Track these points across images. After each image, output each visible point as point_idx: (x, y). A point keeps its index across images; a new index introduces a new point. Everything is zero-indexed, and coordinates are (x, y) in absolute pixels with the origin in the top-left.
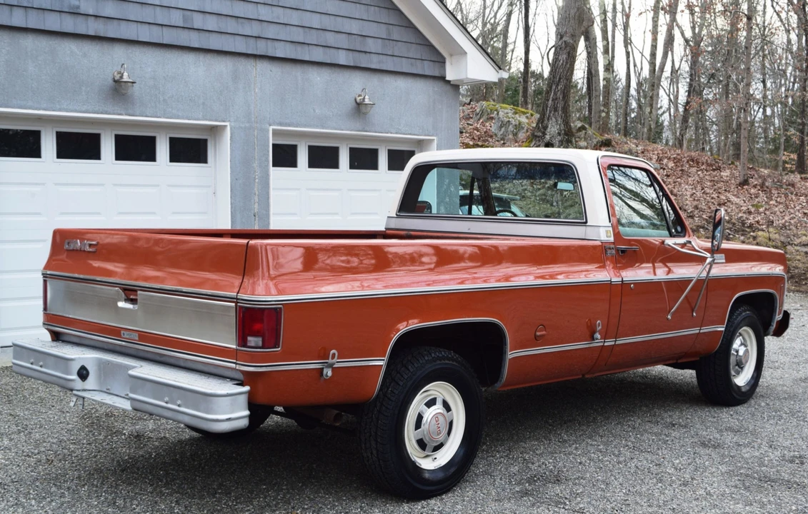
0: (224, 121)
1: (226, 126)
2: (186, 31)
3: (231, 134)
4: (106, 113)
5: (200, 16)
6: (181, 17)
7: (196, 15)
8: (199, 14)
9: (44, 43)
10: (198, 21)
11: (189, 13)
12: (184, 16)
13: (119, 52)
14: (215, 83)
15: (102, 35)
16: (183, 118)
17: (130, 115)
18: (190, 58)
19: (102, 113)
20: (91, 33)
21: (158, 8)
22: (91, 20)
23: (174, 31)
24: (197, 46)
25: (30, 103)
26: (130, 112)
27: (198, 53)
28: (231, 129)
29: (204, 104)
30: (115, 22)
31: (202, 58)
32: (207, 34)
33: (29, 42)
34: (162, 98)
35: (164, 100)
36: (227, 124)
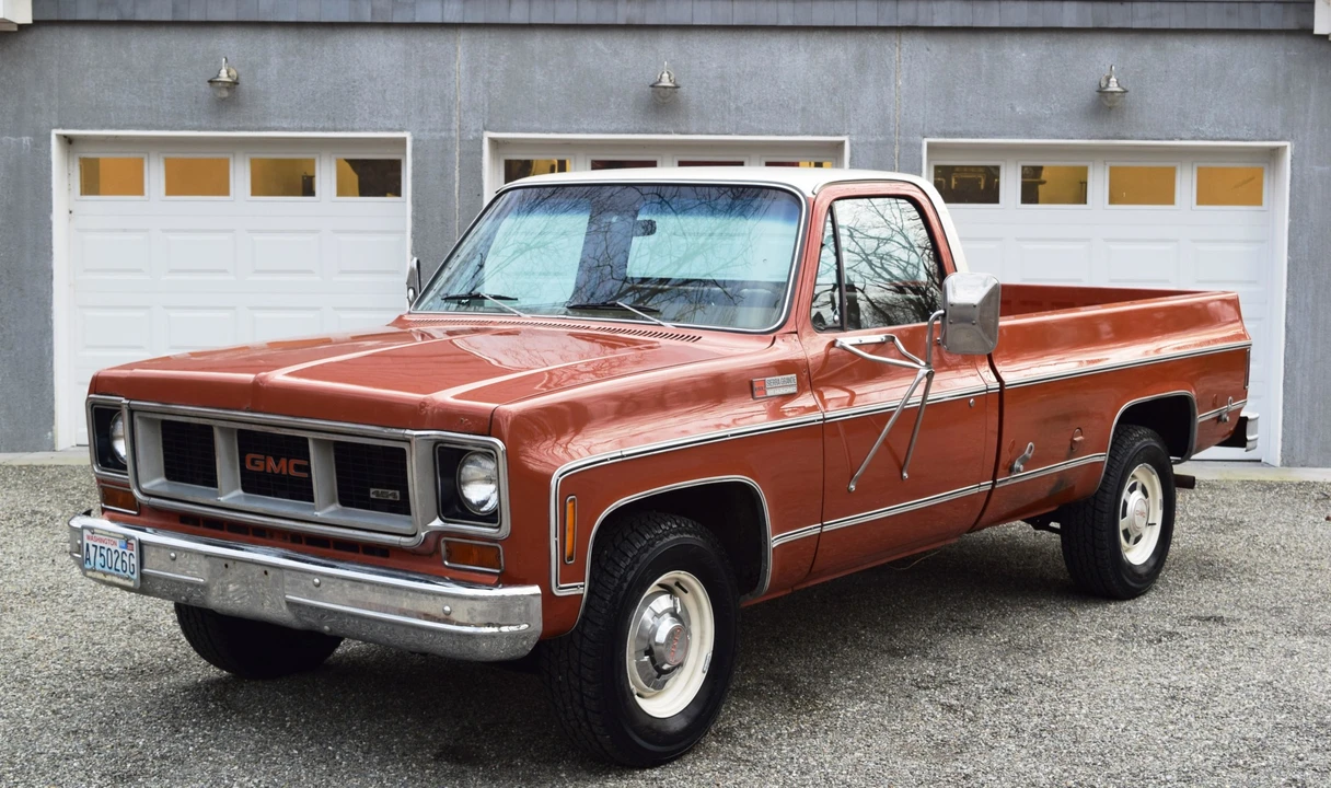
0: (839, 135)
1: (842, 143)
2: (773, 3)
3: (852, 153)
4: (646, 132)
9: (557, 42)
13: (667, 45)
14: (825, 77)
15: (637, 23)
16: (769, 133)
17: (681, 133)
18: (781, 43)
19: (639, 132)
20: (622, 21)
23: (752, 5)
24: (789, 22)
25: (537, 125)
26: (684, 129)
27: (795, 34)
28: (851, 145)
29: (804, 109)
31: (802, 38)
33: (536, 43)
34: (733, 106)
35: (737, 108)
36: (845, 138)
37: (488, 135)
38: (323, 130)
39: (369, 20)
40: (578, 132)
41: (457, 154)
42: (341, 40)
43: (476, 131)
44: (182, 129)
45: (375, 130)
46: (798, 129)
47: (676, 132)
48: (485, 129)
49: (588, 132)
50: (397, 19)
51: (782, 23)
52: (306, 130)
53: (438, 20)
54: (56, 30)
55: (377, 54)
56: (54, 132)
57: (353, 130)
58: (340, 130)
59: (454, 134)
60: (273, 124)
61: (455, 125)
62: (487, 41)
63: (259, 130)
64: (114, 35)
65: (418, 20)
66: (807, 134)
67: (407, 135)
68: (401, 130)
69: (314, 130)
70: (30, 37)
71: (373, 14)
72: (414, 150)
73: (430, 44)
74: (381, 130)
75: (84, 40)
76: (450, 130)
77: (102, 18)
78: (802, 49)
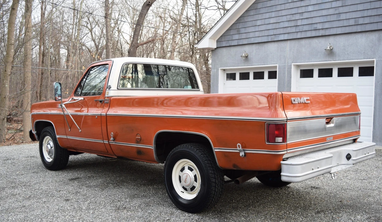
0: (373, 59)
1: (374, 61)
2: (356, 26)
3: (376, 63)
4: (326, 61)
5: (362, 19)
6: (354, 21)
7: (360, 19)
8: (362, 18)
9: (307, 41)
10: (361, 21)
11: (357, 19)
12: (355, 21)
13: (331, 39)
14: (370, 44)
15: (324, 35)
16: (355, 59)
17: (334, 61)
18: (359, 36)
19: (325, 61)
20: (320, 35)
21: (345, 21)
22: (321, 31)
23: (351, 28)
24: (360, 31)
25: (303, 61)
26: (335, 60)
27: (362, 33)
28: (376, 61)
29: (364, 53)
30: (329, 29)
31: (364, 34)
32: (365, 25)
33: (303, 42)
34: (346, 53)
35: (348, 54)
36: (375, 59)
37: (293, 64)
38: (262, 65)
39: (270, 41)
40: (311, 62)
41: (287, 69)
42: (266, 45)
43: (291, 63)
44: (239, 66)
45: (272, 64)
46: (362, 58)
47: (333, 61)
48: (292, 63)
49: (313, 62)
50: (275, 40)
51: (358, 31)
52: (259, 65)
53: (283, 39)
54: (221, 48)
55: (272, 47)
56: (220, 68)
57: (268, 65)
58: (265, 65)
59: (286, 64)
60: (254, 64)
61: (286, 62)
62: (293, 42)
63: (251, 66)
64: (229, 48)
65: (279, 39)
66: (365, 59)
67: (277, 65)
68: (276, 64)
69: (261, 65)
70: (217, 50)
71: (271, 39)
72: (279, 68)
73: (282, 45)
74: (273, 64)
75: (224, 50)
76: (285, 63)
77: (227, 45)
78: (364, 37)
